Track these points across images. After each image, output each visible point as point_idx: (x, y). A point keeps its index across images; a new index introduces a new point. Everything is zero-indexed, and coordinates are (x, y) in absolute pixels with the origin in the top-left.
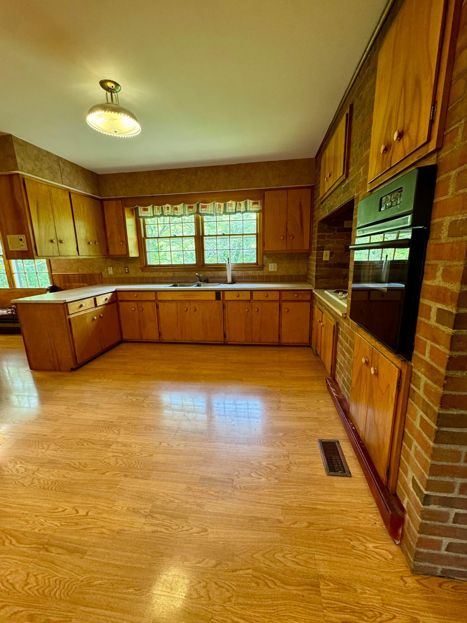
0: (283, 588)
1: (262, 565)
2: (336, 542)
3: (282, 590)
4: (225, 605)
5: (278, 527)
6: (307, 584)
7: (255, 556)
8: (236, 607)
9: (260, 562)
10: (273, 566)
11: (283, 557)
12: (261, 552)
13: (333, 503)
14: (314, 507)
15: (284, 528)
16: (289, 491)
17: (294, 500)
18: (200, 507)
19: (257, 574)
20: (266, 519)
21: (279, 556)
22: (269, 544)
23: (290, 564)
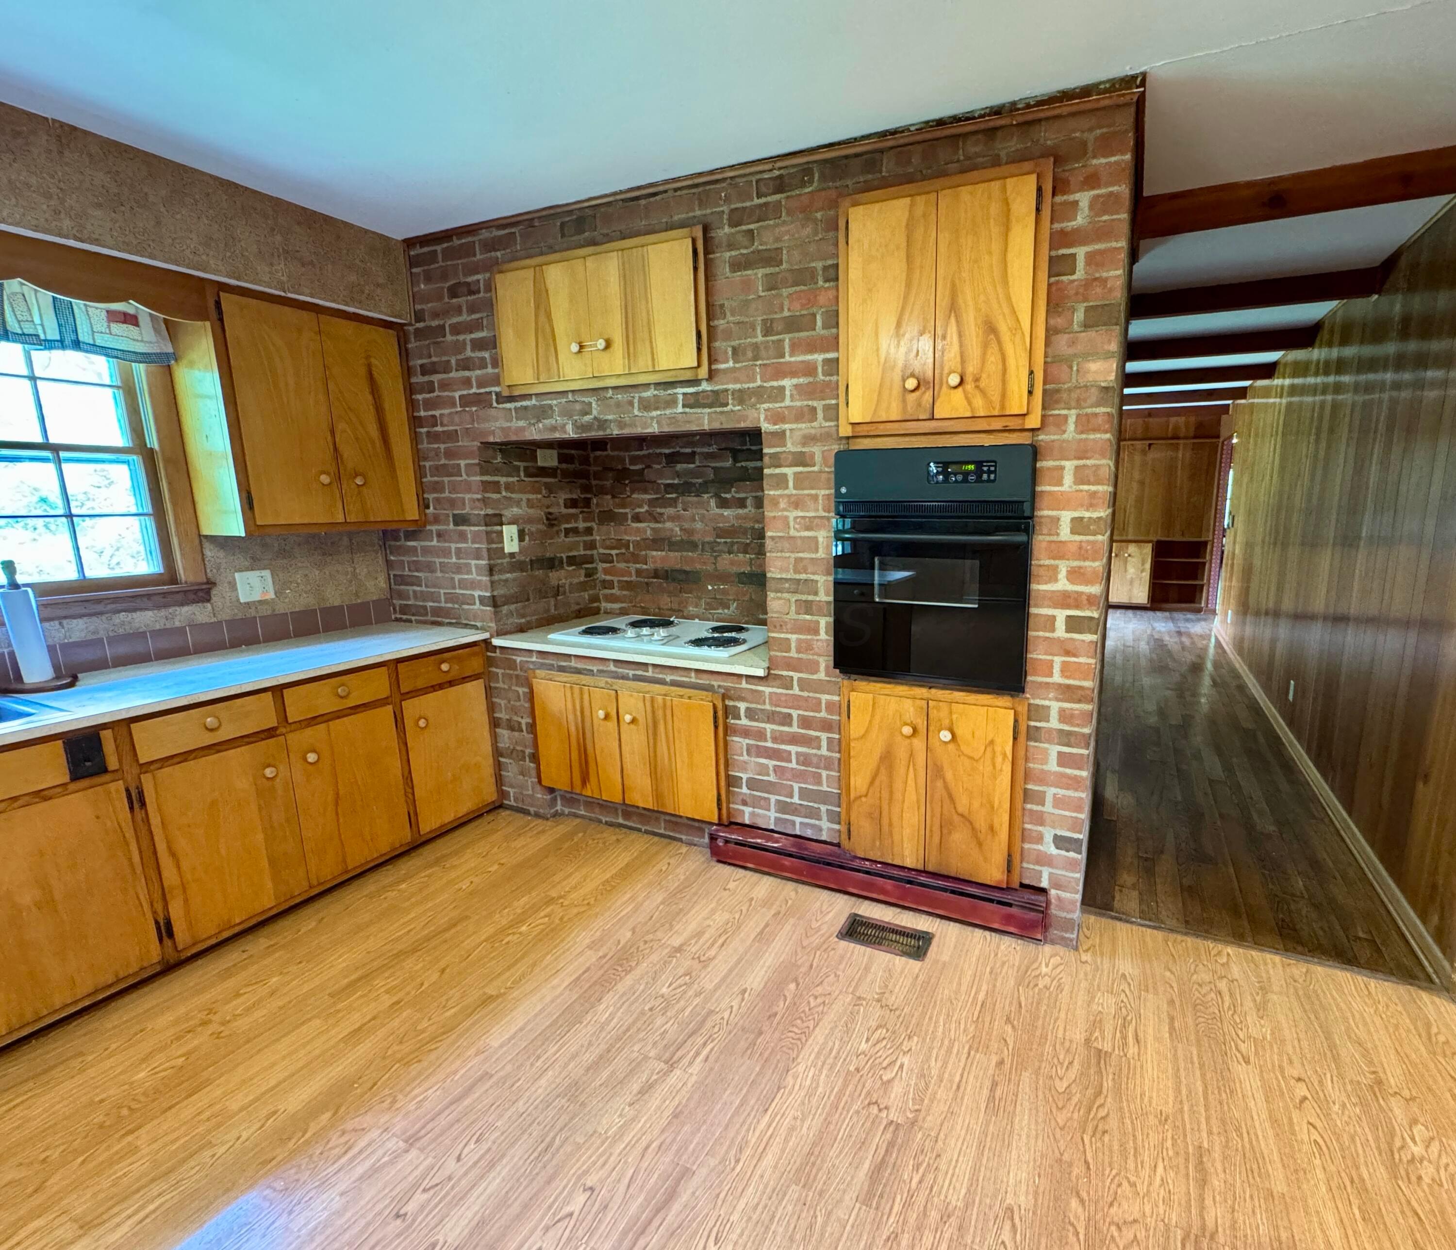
0: (1106, 1097)
1: (1076, 1116)
2: (1038, 1003)
3: (1109, 1100)
4: (1141, 1194)
5: (1011, 1068)
6: (1099, 1063)
7: (1061, 1123)
8: (1142, 1174)
9: (1071, 1118)
10: (1075, 1100)
11: (1061, 1079)
12: (1054, 1111)
13: (977, 979)
14: (979, 1004)
15: (1012, 1061)
16: (941, 1028)
17: (962, 1026)
18: (949, 1217)
19: (1090, 1131)
20: (994, 1085)
21: (1061, 1086)
22: (1040, 1093)
23: (1073, 1074)
